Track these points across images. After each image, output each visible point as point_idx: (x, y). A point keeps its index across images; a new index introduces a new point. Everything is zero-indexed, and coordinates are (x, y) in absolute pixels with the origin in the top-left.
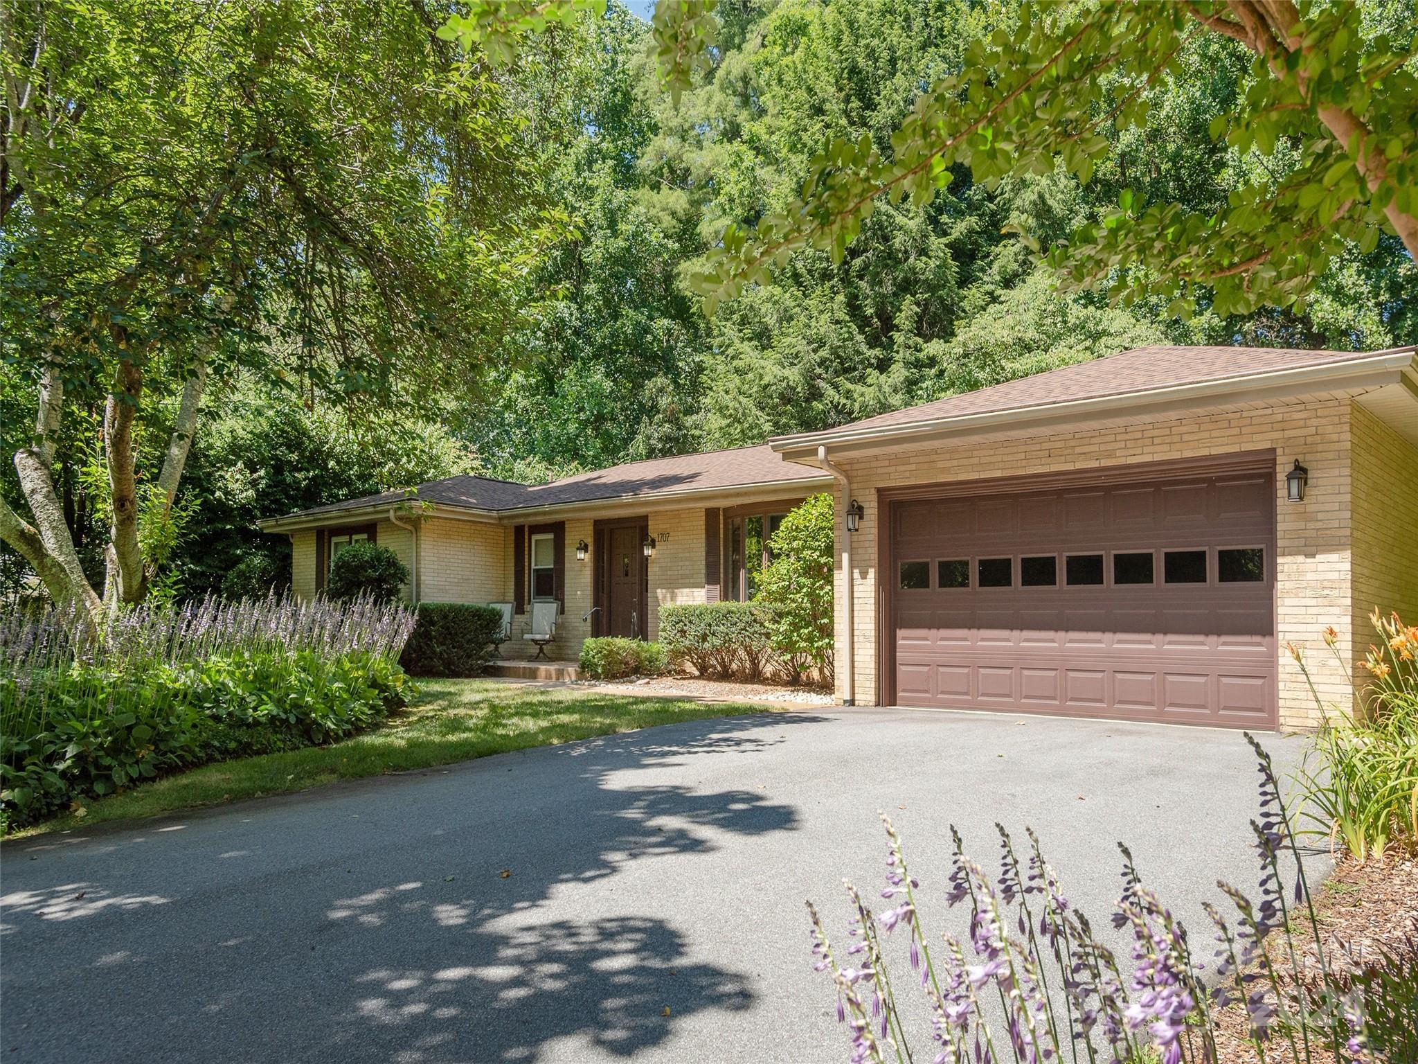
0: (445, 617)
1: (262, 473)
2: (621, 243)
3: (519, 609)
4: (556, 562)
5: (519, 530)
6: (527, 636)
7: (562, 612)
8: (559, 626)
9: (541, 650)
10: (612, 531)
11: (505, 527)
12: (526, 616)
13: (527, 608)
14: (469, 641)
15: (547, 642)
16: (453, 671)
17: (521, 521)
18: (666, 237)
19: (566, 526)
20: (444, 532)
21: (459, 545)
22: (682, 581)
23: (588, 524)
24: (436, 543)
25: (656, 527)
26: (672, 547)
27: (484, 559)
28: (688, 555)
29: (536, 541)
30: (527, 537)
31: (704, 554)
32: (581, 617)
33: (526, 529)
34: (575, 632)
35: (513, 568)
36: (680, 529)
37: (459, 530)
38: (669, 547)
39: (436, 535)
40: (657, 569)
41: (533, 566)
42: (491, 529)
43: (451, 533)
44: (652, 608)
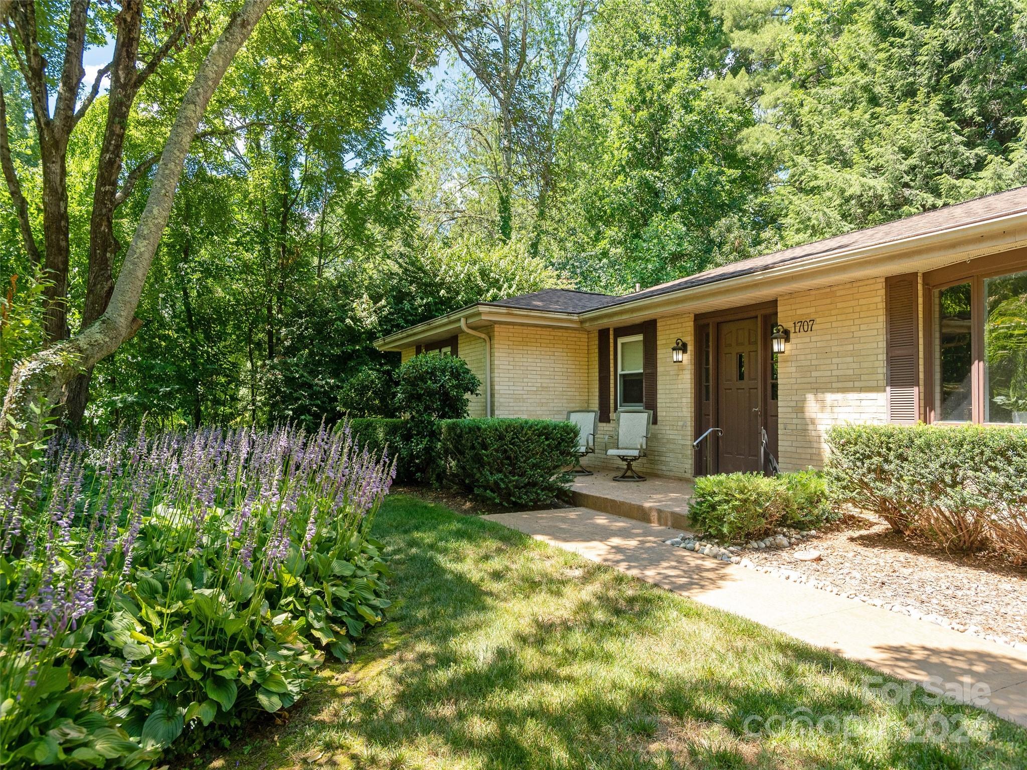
0: (501, 437)
1: (383, 302)
2: (694, 117)
3: (604, 416)
4: (645, 366)
5: (603, 334)
6: (611, 452)
7: (655, 422)
8: (651, 438)
9: (629, 466)
10: (718, 325)
11: (589, 332)
12: (612, 424)
13: (612, 415)
14: (535, 466)
15: (635, 459)
16: (515, 503)
17: (604, 323)
18: (731, 112)
19: (658, 325)
20: (521, 339)
21: (538, 353)
22: (840, 385)
23: (686, 319)
24: (511, 351)
25: (790, 313)
26: (819, 338)
27: (565, 366)
28: (851, 347)
29: (623, 344)
30: (612, 341)
31: (883, 345)
32: (679, 428)
33: (611, 332)
34: (672, 446)
35: (597, 374)
36: (833, 312)
37: (537, 336)
38: (813, 339)
39: (511, 343)
40: (793, 369)
41: (619, 372)
42: (573, 335)
43: (528, 340)
44: (785, 421)
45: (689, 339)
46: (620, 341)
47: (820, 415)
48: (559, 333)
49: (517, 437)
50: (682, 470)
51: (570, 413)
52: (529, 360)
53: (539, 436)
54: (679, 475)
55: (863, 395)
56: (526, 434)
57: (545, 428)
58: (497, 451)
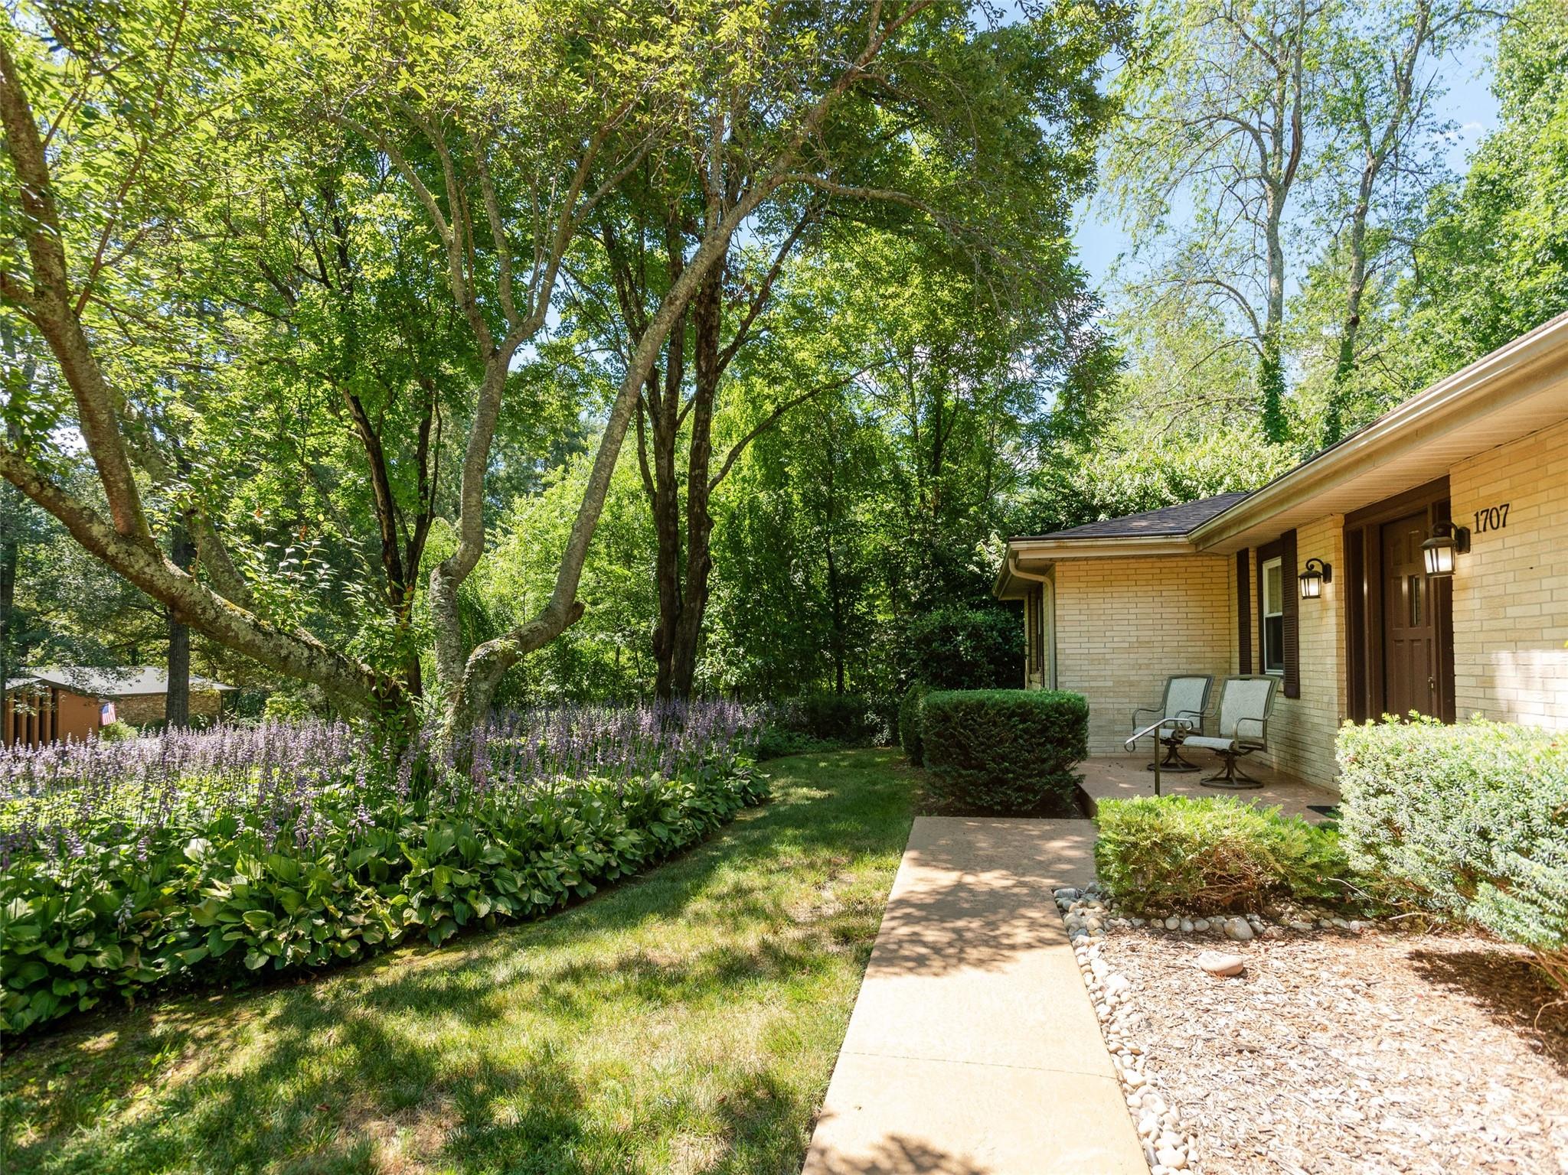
5: (1242, 557)
7: (1296, 695)
9: (1229, 765)
10: (1383, 529)
11: (1228, 557)
19: (1298, 537)
20: (1100, 578)
23: (1335, 523)
25: (1469, 496)
26: (1517, 540)
29: (1268, 572)
30: (1253, 567)
32: (1324, 706)
33: (1252, 554)
34: (1317, 736)
35: (1237, 619)
36: (1542, 485)
38: (1508, 542)
39: (1083, 585)
41: (1266, 614)
45: (1334, 558)
46: (1265, 567)
47: (1523, 694)
51: (1172, 678)
52: (1116, 606)
53: (1009, 718)
57: (1019, 706)
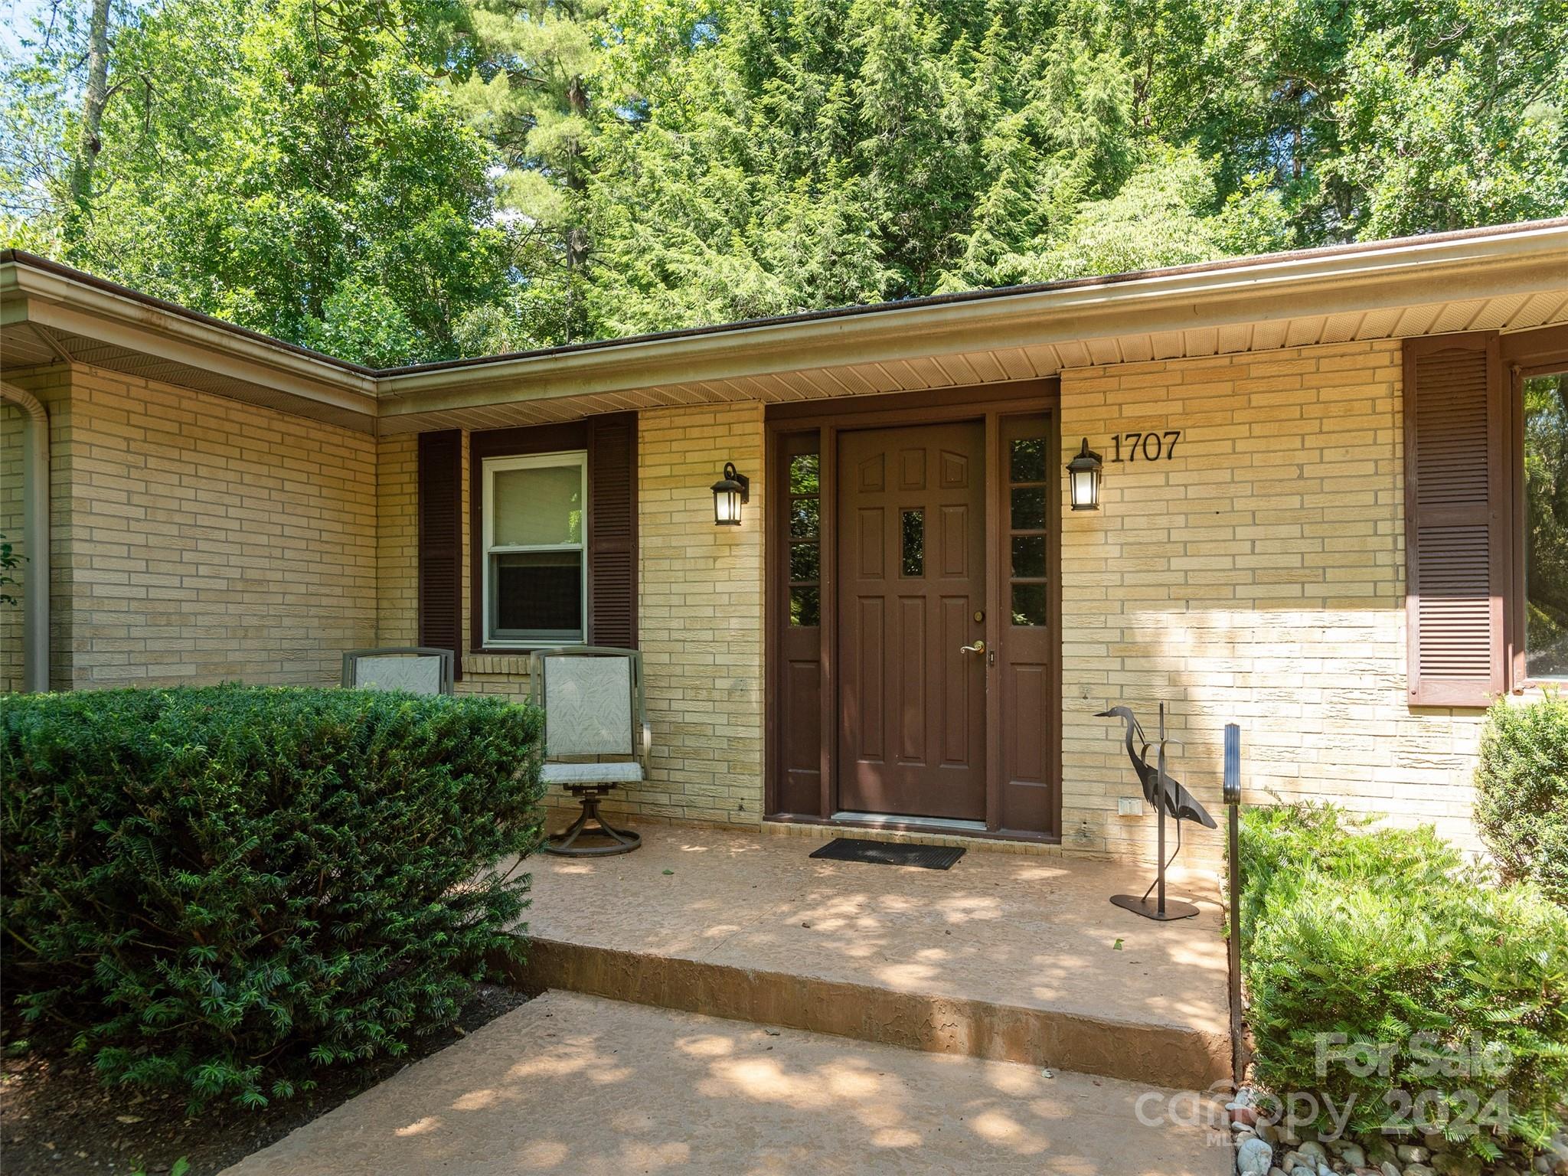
4: (592, 534)
5: (436, 446)
7: (635, 682)
9: (591, 805)
10: (840, 436)
13: (469, 662)
19: (642, 425)
20: (173, 428)
21: (231, 476)
22: (1259, 591)
23: (746, 415)
24: (140, 460)
25: (1103, 413)
26: (1194, 477)
27: (314, 523)
28: (1295, 502)
29: (498, 475)
30: (465, 464)
31: (1392, 496)
32: (716, 695)
33: (465, 442)
34: (690, 742)
35: (413, 552)
36: (1239, 416)
37: (228, 427)
38: (1174, 479)
39: (138, 434)
40: (1115, 551)
41: (488, 545)
42: (337, 440)
43: (198, 432)
44: (1086, 678)
45: (753, 466)
46: (491, 466)
47: (1194, 664)
48: (296, 427)
49: (349, 785)
50: (732, 804)
52: (201, 496)
54: (722, 816)
55: (1329, 616)
56: (384, 764)
58: (257, 861)
